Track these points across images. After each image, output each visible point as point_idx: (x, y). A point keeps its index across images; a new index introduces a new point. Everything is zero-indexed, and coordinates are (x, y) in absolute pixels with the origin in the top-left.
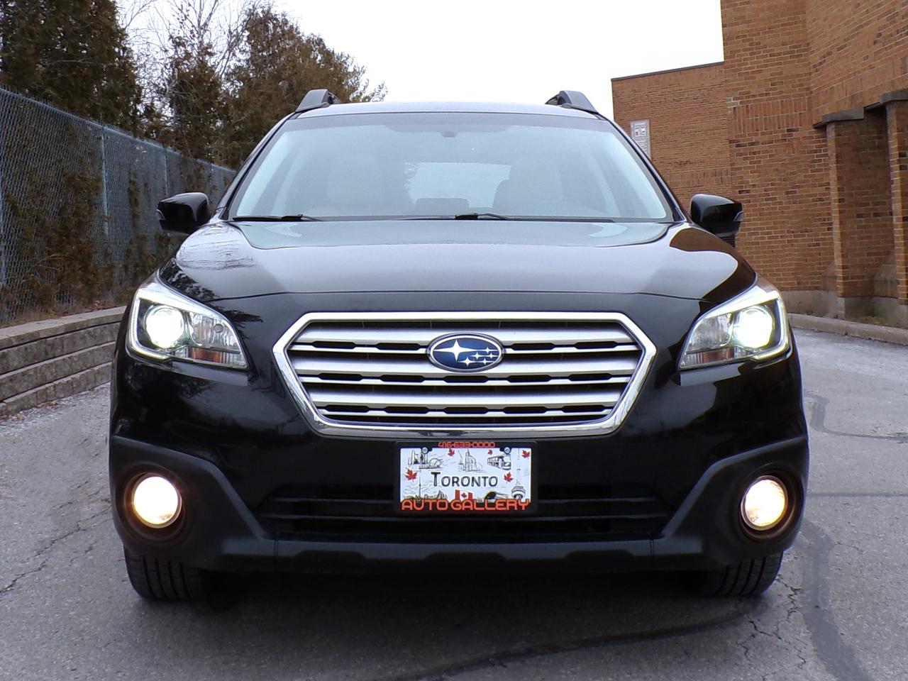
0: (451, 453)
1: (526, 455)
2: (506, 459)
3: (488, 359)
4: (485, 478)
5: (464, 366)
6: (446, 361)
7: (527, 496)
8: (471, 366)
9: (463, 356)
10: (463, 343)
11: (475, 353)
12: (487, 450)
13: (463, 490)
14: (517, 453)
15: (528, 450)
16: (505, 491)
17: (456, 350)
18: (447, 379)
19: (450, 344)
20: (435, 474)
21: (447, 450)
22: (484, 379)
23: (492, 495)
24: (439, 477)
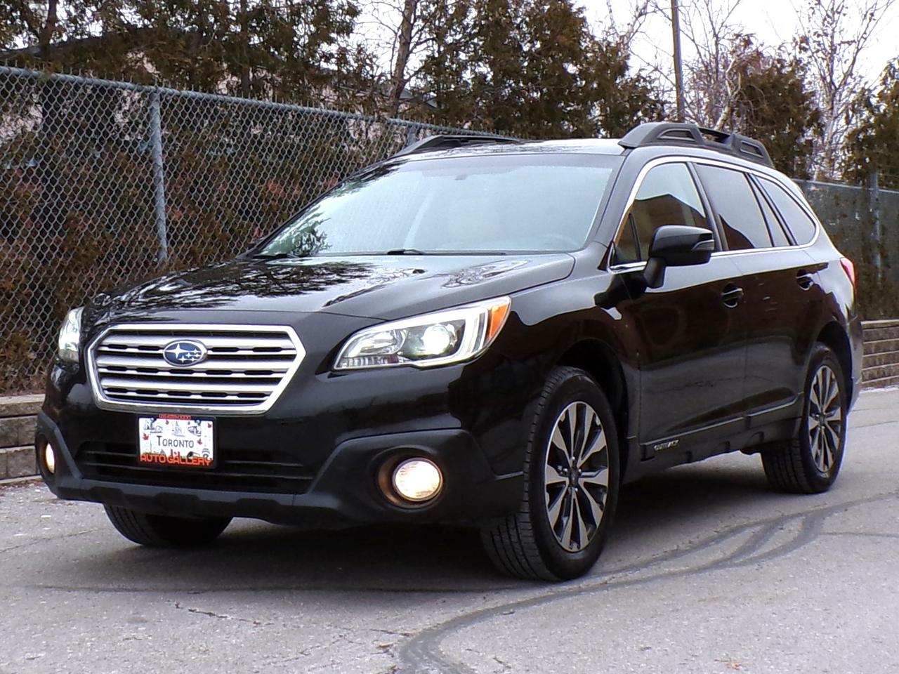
0: (167, 423)
1: (209, 426)
2: (198, 428)
3: (195, 358)
4: (187, 441)
5: (180, 362)
6: (171, 358)
7: (211, 456)
8: (185, 362)
9: (181, 355)
10: (182, 346)
11: (187, 353)
12: (187, 422)
13: (176, 450)
14: (204, 424)
15: (211, 423)
16: (199, 451)
17: (178, 351)
18: (172, 371)
19: (174, 347)
20: (159, 437)
21: (164, 421)
22: (191, 372)
23: (191, 454)
24: (161, 439)
